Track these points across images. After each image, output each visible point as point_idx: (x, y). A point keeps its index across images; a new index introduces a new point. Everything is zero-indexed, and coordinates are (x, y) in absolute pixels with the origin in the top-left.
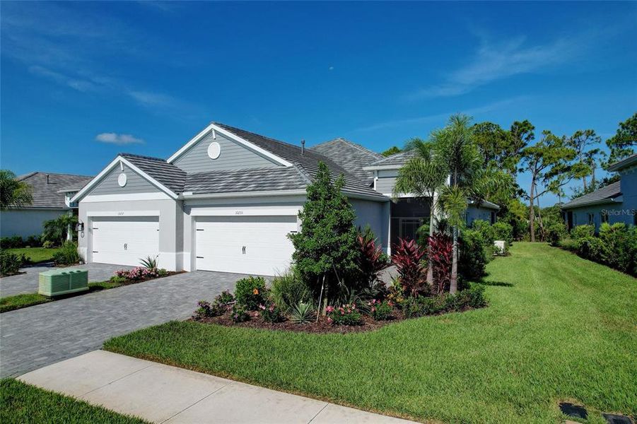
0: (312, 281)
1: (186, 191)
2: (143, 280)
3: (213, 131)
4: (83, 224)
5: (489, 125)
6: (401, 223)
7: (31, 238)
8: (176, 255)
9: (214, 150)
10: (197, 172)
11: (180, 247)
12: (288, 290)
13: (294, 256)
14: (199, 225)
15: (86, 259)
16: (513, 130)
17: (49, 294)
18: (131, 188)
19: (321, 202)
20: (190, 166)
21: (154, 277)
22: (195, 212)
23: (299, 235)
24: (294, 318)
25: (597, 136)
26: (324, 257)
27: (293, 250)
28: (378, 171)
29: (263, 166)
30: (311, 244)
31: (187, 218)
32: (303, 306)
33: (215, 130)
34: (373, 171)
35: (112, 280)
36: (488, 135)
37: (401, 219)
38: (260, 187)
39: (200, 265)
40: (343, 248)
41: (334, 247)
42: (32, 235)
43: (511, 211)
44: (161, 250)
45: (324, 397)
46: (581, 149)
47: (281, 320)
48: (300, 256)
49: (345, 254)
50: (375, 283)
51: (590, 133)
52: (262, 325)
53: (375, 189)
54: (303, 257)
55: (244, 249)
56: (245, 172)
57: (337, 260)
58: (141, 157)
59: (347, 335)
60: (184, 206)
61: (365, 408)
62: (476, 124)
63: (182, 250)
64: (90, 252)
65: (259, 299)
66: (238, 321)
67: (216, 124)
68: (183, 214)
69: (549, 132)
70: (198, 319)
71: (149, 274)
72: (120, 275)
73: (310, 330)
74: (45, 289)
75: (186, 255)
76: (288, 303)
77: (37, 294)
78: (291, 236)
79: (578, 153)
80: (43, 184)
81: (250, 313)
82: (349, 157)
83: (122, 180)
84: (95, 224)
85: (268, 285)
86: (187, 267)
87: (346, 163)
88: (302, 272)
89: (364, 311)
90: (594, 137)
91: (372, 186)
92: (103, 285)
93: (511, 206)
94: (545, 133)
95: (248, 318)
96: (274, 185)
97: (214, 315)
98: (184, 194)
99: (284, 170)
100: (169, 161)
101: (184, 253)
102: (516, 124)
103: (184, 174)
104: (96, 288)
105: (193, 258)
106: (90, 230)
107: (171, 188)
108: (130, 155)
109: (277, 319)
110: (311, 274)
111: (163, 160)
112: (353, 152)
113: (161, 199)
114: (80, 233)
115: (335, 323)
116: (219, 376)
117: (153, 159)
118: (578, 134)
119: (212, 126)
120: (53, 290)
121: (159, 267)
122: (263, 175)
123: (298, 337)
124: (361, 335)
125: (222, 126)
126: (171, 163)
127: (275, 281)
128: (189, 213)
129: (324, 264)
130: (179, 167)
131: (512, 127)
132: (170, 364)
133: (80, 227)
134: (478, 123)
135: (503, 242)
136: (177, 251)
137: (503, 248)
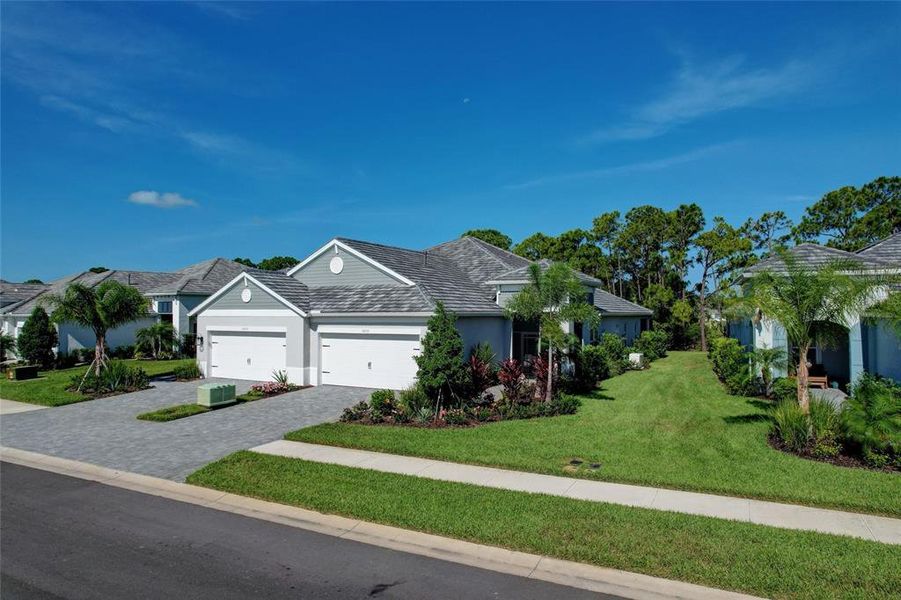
0: (431, 392)
1: (313, 309)
2: (277, 394)
3: (336, 247)
4: (202, 339)
5: (650, 209)
6: (522, 337)
7: (119, 348)
9: (337, 265)
10: (319, 286)
11: (307, 363)
12: (413, 400)
13: (418, 373)
14: (325, 341)
15: (205, 373)
17: (209, 404)
18: (256, 304)
20: (310, 280)
21: (286, 391)
22: (322, 329)
23: (422, 357)
24: (419, 419)
25: (788, 219)
26: (440, 375)
27: (417, 368)
28: (500, 285)
29: (386, 284)
30: (431, 365)
31: (313, 335)
32: (424, 411)
33: (338, 246)
34: (496, 286)
35: (249, 394)
37: (523, 333)
38: (385, 308)
39: (326, 380)
40: (454, 368)
41: (448, 367)
42: (121, 345)
43: (675, 315)
44: (287, 365)
45: (436, 458)
46: (770, 235)
47: (407, 421)
48: (422, 374)
49: (455, 373)
50: (484, 395)
51: (780, 216)
52: (394, 425)
53: (497, 303)
54: (424, 374)
55: (370, 364)
56: (368, 289)
57: (450, 376)
59: (456, 430)
60: (311, 323)
61: (460, 462)
62: (633, 209)
63: (309, 366)
64: (209, 366)
65: (390, 407)
66: (375, 422)
67: (338, 239)
68: (310, 331)
69: (722, 219)
70: (345, 421)
71: (281, 389)
72: (255, 388)
73: (429, 427)
74: (204, 400)
75: (313, 370)
76: (413, 408)
77: (196, 404)
78: (416, 358)
79: (767, 240)
81: (384, 418)
82: (476, 262)
83: (246, 295)
84: (214, 338)
85: (398, 397)
86: (313, 382)
87: (471, 270)
88: (424, 385)
89: (471, 415)
90: (785, 221)
91: (495, 299)
92: (243, 397)
93: (675, 309)
94: (716, 219)
95: (382, 421)
96: (398, 306)
97: (355, 419)
98: (312, 312)
99: (407, 290)
100: (289, 274)
101: (311, 368)
102: (682, 207)
103: (305, 288)
104: (240, 401)
105: (319, 373)
106: (210, 345)
107: (299, 306)
109: (404, 420)
110: (431, 387)
111: (283, 274)
112: (480, 256)
113: (289, 317)
114: (198, 347)
115: (448, 423)
118: (766, 217)
119: (335, 242)
120: (212, 401)
121: (289, 382)
122: (388, 294)
123: (421, 431)
124: (466, 430)
125: (344, 241)
126: (291, 276)
127: (402, 393)
128: (315, 330)
129: (441, 379)
130: (300, 280)
131: (678, 212)
133: (199, 342)
134: (637, 207)
135: (639, 355)
136: (304, 366)
137: (638, 361)
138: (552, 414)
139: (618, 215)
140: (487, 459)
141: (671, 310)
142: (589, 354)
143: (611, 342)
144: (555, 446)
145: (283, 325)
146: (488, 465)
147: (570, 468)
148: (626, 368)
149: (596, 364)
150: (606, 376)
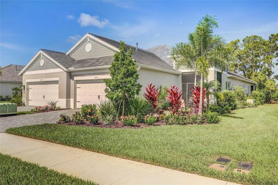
2: (47, 111)
3: (88, 38)
4: (24, 86)
5: (255, 37)
8: (66, 100)
9: (88, 47)
10: (80, 59)
11: (68, 96)
14: (78, 85)
16: (270, 39)
18: (47, 67)
19: (120, 62)
20: (77, 57)
21: (53, 110)
22: (76, 78)
29: (112, 55)
31: (72, 82)
33: (89, 37)
35: (31, 111)
36: (254, 42)
37: (187, 84)
39: (79, 106)
44: (59, 98)
53: (174, 68)
55: (99, 97)
56: (102, 58)
58: (52, 51)
60: (70, 75)
62: (247, 37)
63: (70, 98)
64: (28, 100)
67: (89, 33)
68: (70, 80)
70: (60, 123)
72: (36, 108)
80: (14, 70)
83: (42, 62)
84: (30, 86)
86: (72, 107)
91: (173, 66)
93: (267, 83)
98: (70, 68)
100: (67, 54)
101: (71, 99)
102: (272, 35)
103: (74, 60)
106: (28, 89)
107: (64, 66)
108: (46, 50)
111: (64, 53)
113: (60, 72)
114: (23, 90)
116: (51, 142)
117: (59, 53)
119: (88, 35)
125: (92, 34)
126: (68, 55)
128: (73, 79)
130: (72, 57)
131: (270, 38)
132: (32, 138)
133: (23, 88)
134: (249, 36)
135: (252, 100)
136: (67, 98)
137: (252, 103)
138: (202, 123)
139: (239, 41)
140: (133, 153)
141: (265, 84)
142: (226, 95)
143: (238, 90)
144: (202, 143)
145: (57, 77)
146: (134, 158)
147: (216, 167)
148: (245, 106)
149: (229, 100)
150: (235, 108)
